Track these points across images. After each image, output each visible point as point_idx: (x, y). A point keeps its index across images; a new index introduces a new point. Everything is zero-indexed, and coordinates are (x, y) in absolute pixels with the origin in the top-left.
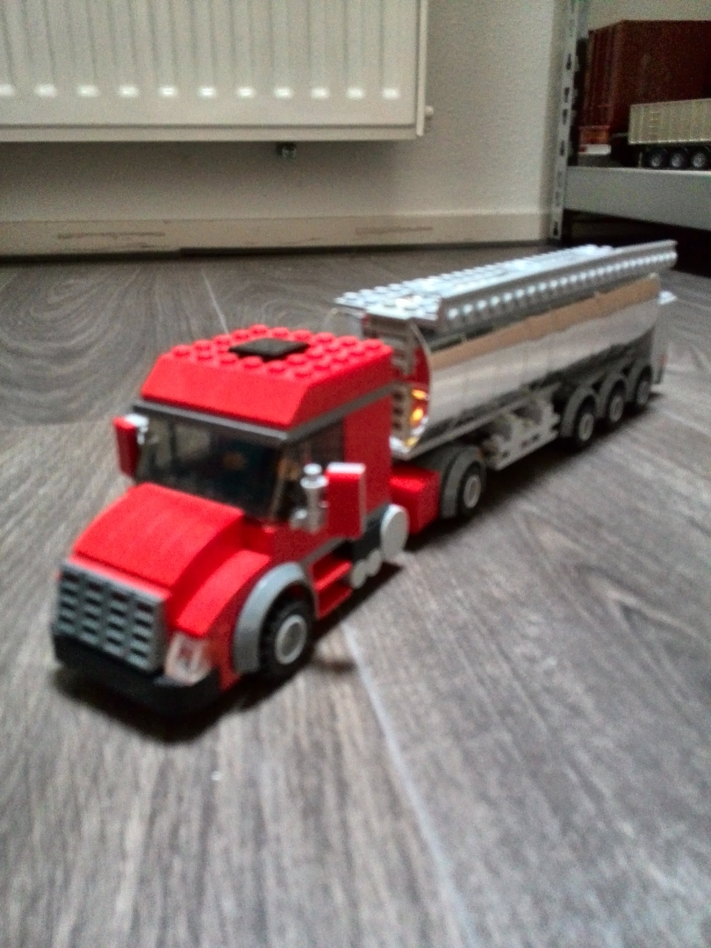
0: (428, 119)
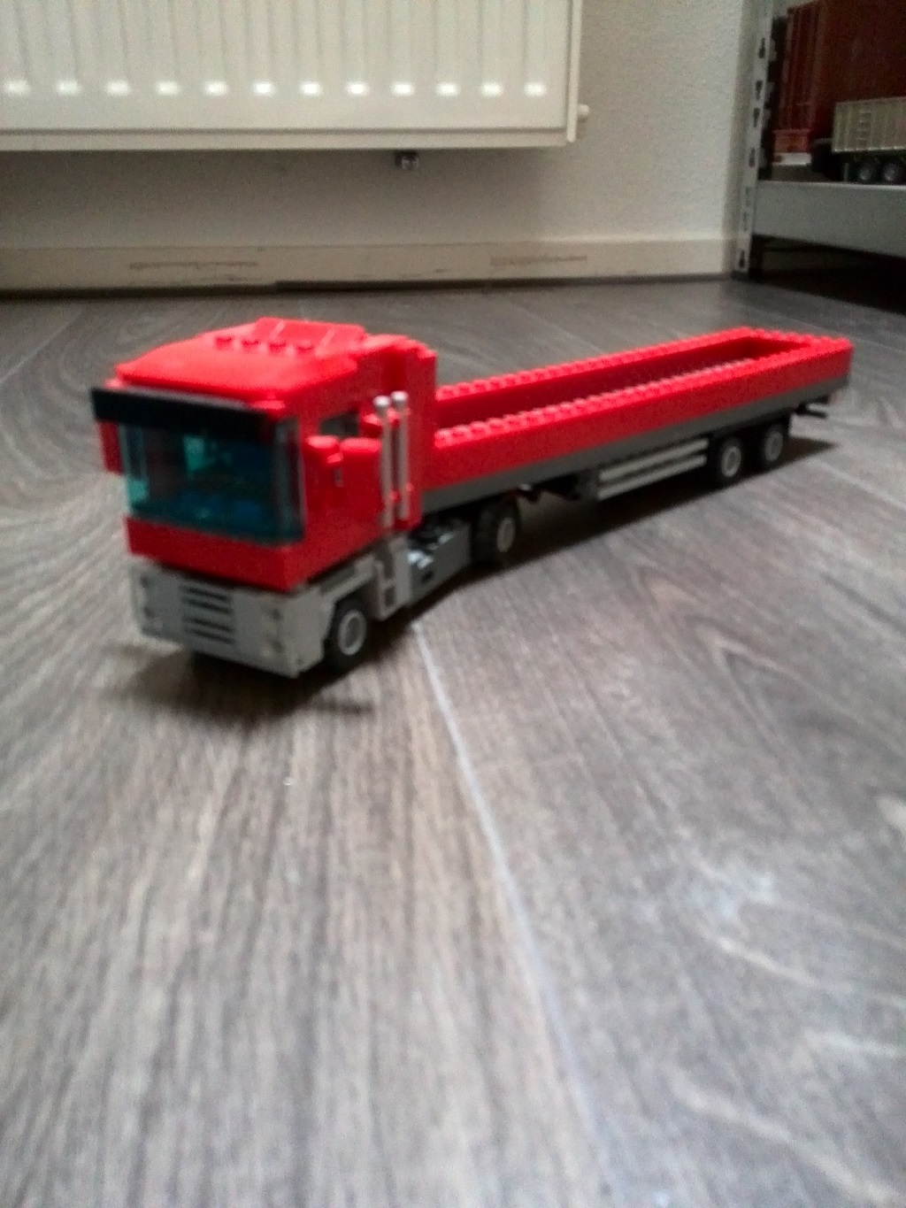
0: (582, 121)
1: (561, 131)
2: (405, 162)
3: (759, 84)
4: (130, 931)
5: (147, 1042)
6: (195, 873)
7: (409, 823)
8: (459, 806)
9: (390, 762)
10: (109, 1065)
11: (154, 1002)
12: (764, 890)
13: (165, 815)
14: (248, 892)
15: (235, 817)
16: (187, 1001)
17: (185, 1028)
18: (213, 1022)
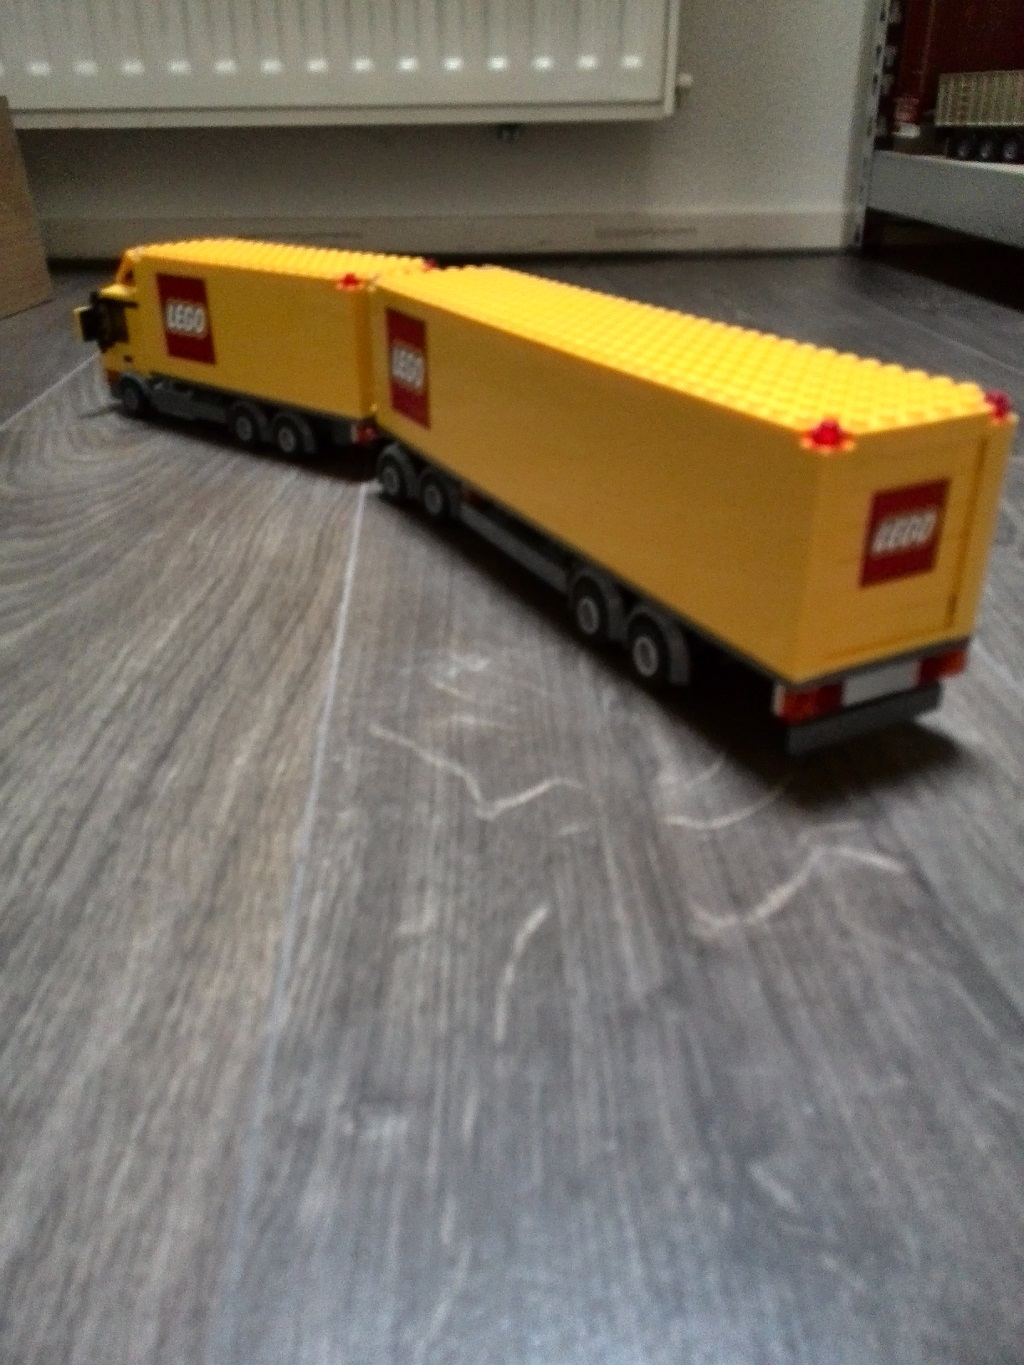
1: (659, 103)
2: (506, 134)
3: (879, 50)
4: (116, 664)
5: (113, 700)
6: (160, 644)
7: (293, 631)
8: (328, 624)
9: (296, 604)
10: (92, 707)
11: (121, 688)
12: (480, 665)
13: (151, 620)
14: (186, 652)
15: (192, 622)
16: (138, 690)
17: (133, 700)
18: (148, 699)
